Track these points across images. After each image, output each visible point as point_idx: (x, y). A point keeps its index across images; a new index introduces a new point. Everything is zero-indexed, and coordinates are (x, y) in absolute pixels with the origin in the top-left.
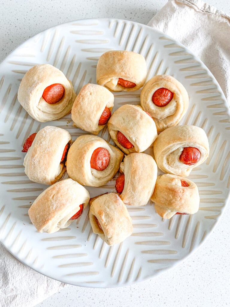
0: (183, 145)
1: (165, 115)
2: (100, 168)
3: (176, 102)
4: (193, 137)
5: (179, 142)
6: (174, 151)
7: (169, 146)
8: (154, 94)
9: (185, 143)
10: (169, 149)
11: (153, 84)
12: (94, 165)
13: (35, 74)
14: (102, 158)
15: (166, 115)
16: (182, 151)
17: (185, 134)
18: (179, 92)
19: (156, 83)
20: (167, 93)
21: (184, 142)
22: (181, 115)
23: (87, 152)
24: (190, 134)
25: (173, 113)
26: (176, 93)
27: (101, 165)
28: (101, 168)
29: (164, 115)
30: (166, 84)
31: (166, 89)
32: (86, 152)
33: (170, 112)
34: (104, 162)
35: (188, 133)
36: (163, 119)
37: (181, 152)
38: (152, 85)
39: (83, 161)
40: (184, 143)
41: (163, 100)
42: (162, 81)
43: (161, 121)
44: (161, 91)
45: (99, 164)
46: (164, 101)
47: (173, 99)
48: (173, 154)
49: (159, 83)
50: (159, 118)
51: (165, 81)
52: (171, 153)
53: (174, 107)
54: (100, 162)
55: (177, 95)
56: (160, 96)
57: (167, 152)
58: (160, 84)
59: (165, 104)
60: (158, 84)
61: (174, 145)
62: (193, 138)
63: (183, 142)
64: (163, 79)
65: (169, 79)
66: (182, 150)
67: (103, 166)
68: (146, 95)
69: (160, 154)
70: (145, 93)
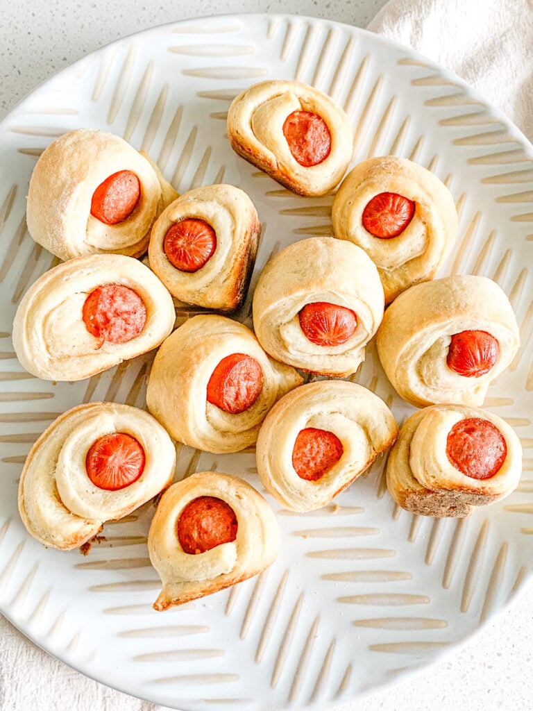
0: (447, 331)
1: (401, 260)
2: (230, 407)
3: (424, 223)
4: (466, 305)
5: (436, 325)
6: (430, 349)
7: (413, 339)
8: (365, 209)
9: (450, 323)
10: (414, 346)
11: (360, 184)
12: (214, 396)
14: (239, 382)
15: (404, 257)
16: (449, 346)
17: (444, 301)
18: (428, 200)
19: (366, 182)
20: (399, 205)
21: (448, 321)
22: (442, 254)
23: (204, 359)
24: (458, 301)
25: (421, 251)
26: (419, 201)
27: (232, 399)
28: (233, 405)
29: (399, 258)
30: (392, 184)
31: (395, 195)
32: (201, 360)
33: (411, 251)
34: (243, 392)
35: (453, 296)
36: (396, 269)
37: (448, 349)
38: (359, 188)
39: (188, 381)
40: (448, 324)
41: (391, 224)
42: (382, 175)
43: (391, 273)
44: (382, 202)
45: (229, 397)
46: (394, 224)
47: (415, 217)
48: (427, 357)
49: (374, 181)
50: (386, 268)
51: (390, 176)
52: (424, 356)
53: (419, 237)
54: (232, 391)
55: (422, 206)
56: (382, 214)
57: (412, 356)
58: (377, 184)
59: (397, 231)
60: (371, 185)
61: (425, 334)
62: (466, 309)
63: (444, 323)
64: (384, 172)
65: (399, 167)
66: (447, 342)
67: (238, 402)
68: (346, 213)
69: (396, 363)
70: (344, 207)
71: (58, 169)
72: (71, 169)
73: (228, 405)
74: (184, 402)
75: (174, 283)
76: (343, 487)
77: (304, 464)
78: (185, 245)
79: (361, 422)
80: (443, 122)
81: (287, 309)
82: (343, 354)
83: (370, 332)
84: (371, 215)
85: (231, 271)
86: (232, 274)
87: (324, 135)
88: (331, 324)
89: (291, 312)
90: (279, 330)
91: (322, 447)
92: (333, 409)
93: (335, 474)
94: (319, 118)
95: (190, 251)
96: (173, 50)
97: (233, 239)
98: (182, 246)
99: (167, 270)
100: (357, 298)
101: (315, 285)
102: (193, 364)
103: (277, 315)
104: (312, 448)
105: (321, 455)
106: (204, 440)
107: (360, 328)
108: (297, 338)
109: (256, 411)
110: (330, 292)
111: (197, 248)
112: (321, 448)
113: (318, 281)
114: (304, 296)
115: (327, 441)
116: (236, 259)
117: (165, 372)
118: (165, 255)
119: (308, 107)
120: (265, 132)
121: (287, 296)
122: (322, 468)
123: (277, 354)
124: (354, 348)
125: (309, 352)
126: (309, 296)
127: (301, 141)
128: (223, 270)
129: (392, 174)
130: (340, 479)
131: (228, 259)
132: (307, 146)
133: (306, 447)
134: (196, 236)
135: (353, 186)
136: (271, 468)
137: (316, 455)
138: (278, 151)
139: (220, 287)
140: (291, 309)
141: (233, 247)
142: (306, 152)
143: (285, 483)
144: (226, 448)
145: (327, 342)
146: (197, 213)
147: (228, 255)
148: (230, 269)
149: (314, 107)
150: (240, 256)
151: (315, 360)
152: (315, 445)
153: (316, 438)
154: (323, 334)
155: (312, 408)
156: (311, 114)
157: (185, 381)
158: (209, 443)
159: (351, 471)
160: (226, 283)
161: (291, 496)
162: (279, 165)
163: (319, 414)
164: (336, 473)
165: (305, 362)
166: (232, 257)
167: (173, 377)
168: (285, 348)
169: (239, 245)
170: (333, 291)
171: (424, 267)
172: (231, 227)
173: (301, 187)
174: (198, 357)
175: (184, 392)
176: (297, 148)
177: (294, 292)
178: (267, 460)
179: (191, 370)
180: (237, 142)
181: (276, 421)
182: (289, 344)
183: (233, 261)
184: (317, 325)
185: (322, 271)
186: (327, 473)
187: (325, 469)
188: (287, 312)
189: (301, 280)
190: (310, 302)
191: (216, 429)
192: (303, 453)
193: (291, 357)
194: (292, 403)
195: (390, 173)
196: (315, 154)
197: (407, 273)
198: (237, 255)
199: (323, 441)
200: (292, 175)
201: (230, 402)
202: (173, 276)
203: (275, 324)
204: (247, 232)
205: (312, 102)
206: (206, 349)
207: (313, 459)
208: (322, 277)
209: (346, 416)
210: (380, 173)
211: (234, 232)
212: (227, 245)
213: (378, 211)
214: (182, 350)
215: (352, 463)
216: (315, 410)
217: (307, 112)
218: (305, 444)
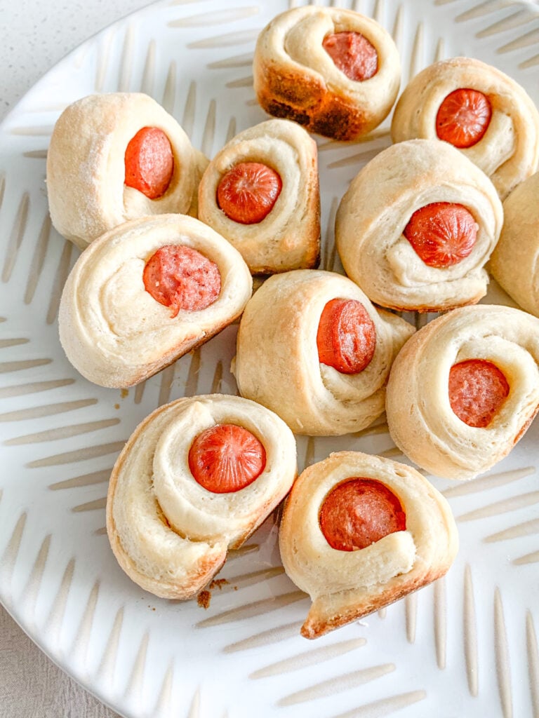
1: (491, 166)
2: (349, 363)
3: (509, 115)
11: (425, 88)
12: (330, 355)
13: (81, 122)
15: (493, 162)
20: (476, 101)
23: (306, 304)
25: (512, 150)
26: (498, 91)
27: (351, 350)
30: (463, 77)
31: (468, 90)
32: (303, 305)
33: (502, 151)
34: (362, 339)
38: (425, 91)
39: (294, 334)
41: (473, 123)
42: (448, 71)
44: (455, 100)
45: (347, 347)
47: (495, 112)
49: (442, 78)
51: (458, 68)
53: (507, 131)
54: (349, 338)
55: (502, 95)
56: (460, 114)
58: (447, 81)
59: (479, 133)
60: (440, 83)
64: (449, 66)
67: (358, 353)
68: (416, 125)
69: (533, 268)
70: (411, 121)
71: (79, 126)
72: (94, 123)
73: (347, 359)
74: (295, 363)
75: (240, 240)
76: (524, 426)
77: (465, 410)
78: (246, 186)
79: (524, 342)
80: (480, 35)
81: (391, 225)
82: (465, 276)
83: (492, 236)
84: (446, 120)
85: (307, 205)
86: (310, 207)
87: (368, 48)
88: (453, 226)
89: (398, 227)
90: (385, 257)
91: (484, 382)
92: (486, 331)
93: (510, 411)
94: (358, 34)
95: (255, 192)
96: (174, 24)
97: (300, 169)
98: (244, 188)
99: (229, 227)
100: (476, 188)
101: (423, 180)
102: (295, 312)
103: (380, 237)
104: (470, 385)
105: (484, 393)
106: (325, 413)
107: (482, 234)
108: (411, 259)
109: (375, 371)
110: (443, 185)
111: (262, 186)
112: (482, 384)
113: (426, 174)
114: (411, 200)
115: (487, 374)
116: (310, 190)
117: (260, 336)
118: (221, 211)
119: (342, 27)
120: (305, 53)
121: (389, 205)
122: (488, 409)
123: (385, 294)
124: (476, 265)
125: (426, 278)
126: (418, 198)
127: (347, 58)
128: (298, 205)
129: (459, 65)
130: (519, 416)
131: (301, 192)
132: (354, 61)
133: (463, 387)
134: (256, 172)
135: (417, 93)
136: (426, 419)
137: (477, 393)
138: (323, 70)
139: (298, 227)
140: (397, 223)
141: (303, 177)
142: (355, 68)
143: (450, 435)
144: (351, 423)
145: (449, 255)
146: (250, 151)
147: (299, 186)
148: (306, 203)
149: (348, 25)
150: (313, 185)
151: (435, 288)
152: (474, 381)
153: (471, 373)
154: (444, 242)
155: (460, 333)
156: (348, 32)
157: (290, 336)
158: (332, 417)
159: (530, 404)
160: (305, 220)
161: (460, 450)
162: (329, 86)
163: (471, 339)
164: (512, 410)
165: (423, 295)
166: (304, 188)
167: (271, 338)
168: (397, 280)
169: (309, 174)
170: (447, 183)
171: (520, 168)
172: (294, 156)
173: (357, 108)
174: (299, 304)
175: (292, 349)
176: (343, 66)
177: (399, 196)
178: (417, 409)
179: (294, 320)
180: (275, 72)
181: (416, 362)
182: (403, 270)
183: (307, 192)
184: (436, 232)
185: (426, 164)
186: (498, 414)
187: (493, 410)
188: (393, 228)
189: (402, 182)
190: (418, 207)
191: (337, 396)
192: (461, 394)
193: (405, 293)
194: (430, 335)
195: (457, 65)
196: (365, 68)
197: (501, 181)
198: (310, 184)
199: (483, 375)
200: (347, 94)
201: (349, 354)
202: (237, 231)
203: (379, 250)
204: (313, 161)
205: (345, 21)
206: (305, 295)
207: (475, 400)
208: (428, 170)
209: (503, 338)
210: (445, 68)
211: (298, 162)
212: (295, 176)
213: (454, 112)
214: (274, 304)
215: (528, 394)
216: (465, 335)
217: (341, 32)
218: (461, 383)
